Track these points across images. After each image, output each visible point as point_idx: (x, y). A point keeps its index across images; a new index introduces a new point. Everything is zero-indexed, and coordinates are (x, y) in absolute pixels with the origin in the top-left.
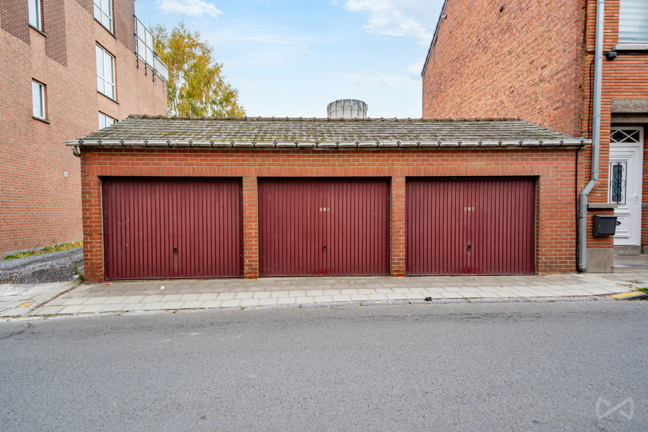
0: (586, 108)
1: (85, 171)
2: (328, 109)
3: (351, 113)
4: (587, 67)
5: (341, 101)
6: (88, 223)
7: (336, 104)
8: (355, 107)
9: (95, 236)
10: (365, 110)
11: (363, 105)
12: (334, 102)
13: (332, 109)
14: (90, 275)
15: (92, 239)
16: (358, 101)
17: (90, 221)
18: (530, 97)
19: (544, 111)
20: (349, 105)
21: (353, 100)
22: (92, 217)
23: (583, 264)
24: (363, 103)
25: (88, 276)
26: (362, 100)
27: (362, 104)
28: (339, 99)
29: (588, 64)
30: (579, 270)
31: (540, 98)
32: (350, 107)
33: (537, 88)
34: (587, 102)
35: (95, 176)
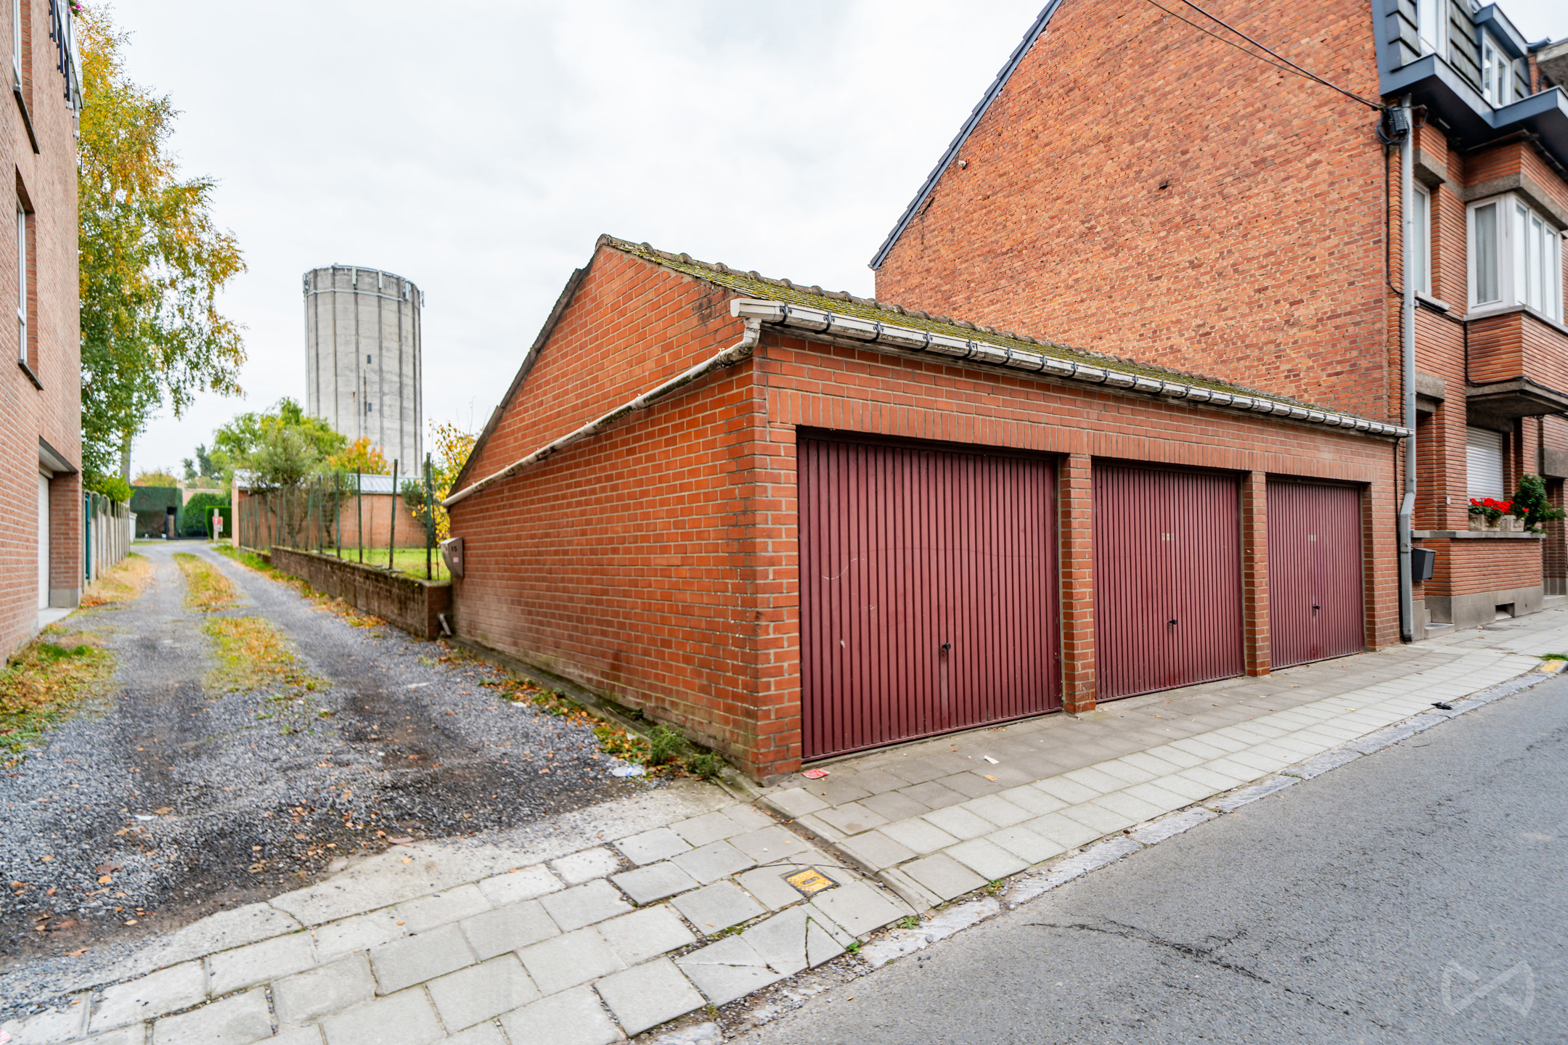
0: (1396, 377)
1: (764, 407)
2: (306, 283)
3: (380, 306)
4: (1395, 316)
5: (350, 270)
6: (771, 577)
7: (334, 274)
8: (389, 291)
9: (787, 621)
10: (416, 304)
11: (412, 290)
12: (326, 270)
13: (320, 285)
14: (777, 752)
15: (780, 632)
16: (398, 279)
17: (775, 572)
18: (1261, 349)
19: (1302, 375)
20: (371, 284)
21: (384, 275)
22: (781, 557)
23: (1412, 628)
24: (412, 285)
25: (771, 758)
26: (408, 278)
27: (408, 287)
28: (342, 262)
29: (1395, 310)
30: (1405, 639)
31: (1288, 351)
32: (376, 289)
33: (1280, 335)
34: (1396, 371)
35: (789, 425)
